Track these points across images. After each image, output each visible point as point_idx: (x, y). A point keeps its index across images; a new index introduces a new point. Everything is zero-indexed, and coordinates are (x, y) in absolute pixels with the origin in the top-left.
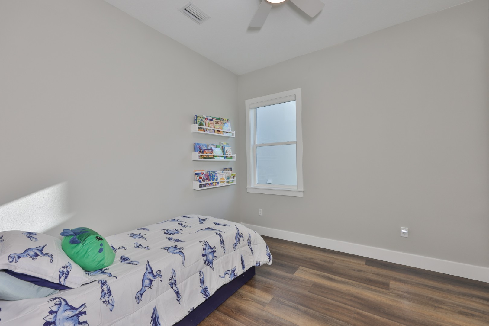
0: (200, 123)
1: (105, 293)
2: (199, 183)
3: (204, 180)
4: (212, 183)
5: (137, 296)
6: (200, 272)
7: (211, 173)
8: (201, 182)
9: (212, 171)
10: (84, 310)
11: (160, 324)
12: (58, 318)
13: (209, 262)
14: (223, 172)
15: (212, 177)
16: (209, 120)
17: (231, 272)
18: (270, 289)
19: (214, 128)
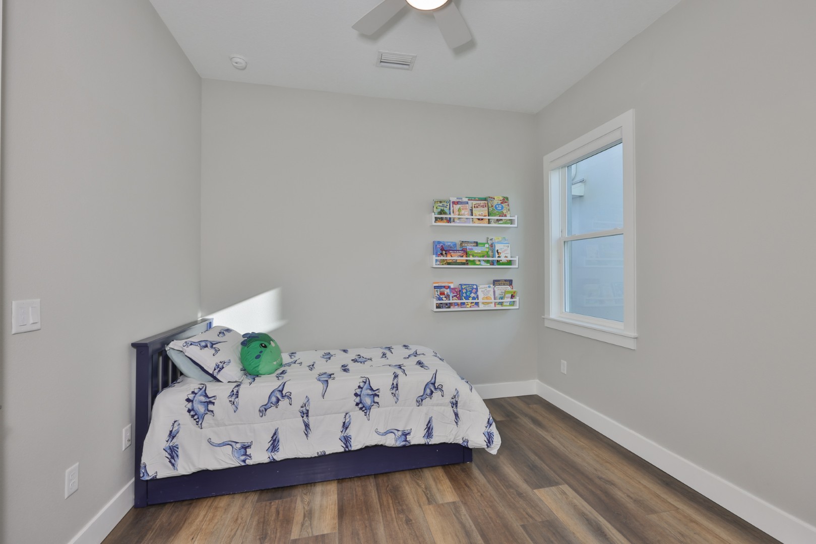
0: (439, 210)
1: (233, 394)
2: (435, 302)
3: (448, 297)
4: (464, 303)
5: (261, 409)
6: (346, 414)
7: (463, 287)
8: (443, 300)
9: (465, 285)
10: (213, 401)
11: (278, 449)
12: (195, 398)
13: (364, 407)
14: (489, 287)
15: (466, 294)
16: (461, 203)
17: (400, 433)
18: (466, 489)
19: (472, 215)
